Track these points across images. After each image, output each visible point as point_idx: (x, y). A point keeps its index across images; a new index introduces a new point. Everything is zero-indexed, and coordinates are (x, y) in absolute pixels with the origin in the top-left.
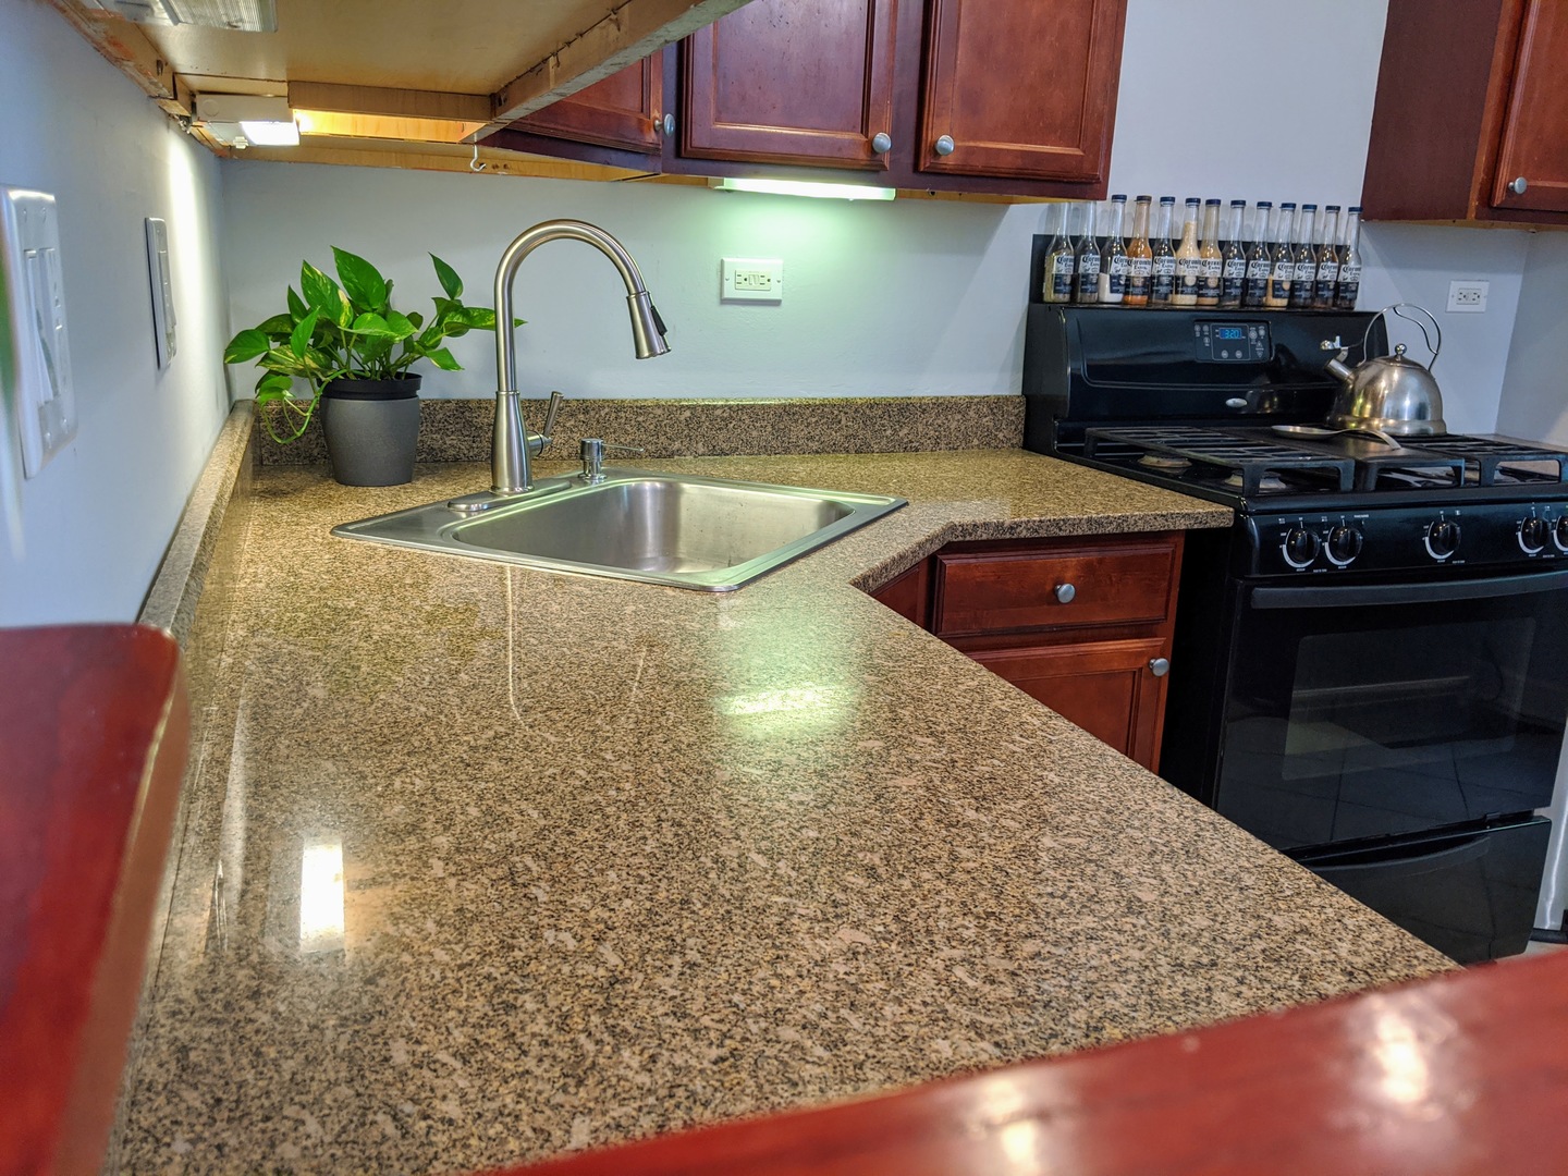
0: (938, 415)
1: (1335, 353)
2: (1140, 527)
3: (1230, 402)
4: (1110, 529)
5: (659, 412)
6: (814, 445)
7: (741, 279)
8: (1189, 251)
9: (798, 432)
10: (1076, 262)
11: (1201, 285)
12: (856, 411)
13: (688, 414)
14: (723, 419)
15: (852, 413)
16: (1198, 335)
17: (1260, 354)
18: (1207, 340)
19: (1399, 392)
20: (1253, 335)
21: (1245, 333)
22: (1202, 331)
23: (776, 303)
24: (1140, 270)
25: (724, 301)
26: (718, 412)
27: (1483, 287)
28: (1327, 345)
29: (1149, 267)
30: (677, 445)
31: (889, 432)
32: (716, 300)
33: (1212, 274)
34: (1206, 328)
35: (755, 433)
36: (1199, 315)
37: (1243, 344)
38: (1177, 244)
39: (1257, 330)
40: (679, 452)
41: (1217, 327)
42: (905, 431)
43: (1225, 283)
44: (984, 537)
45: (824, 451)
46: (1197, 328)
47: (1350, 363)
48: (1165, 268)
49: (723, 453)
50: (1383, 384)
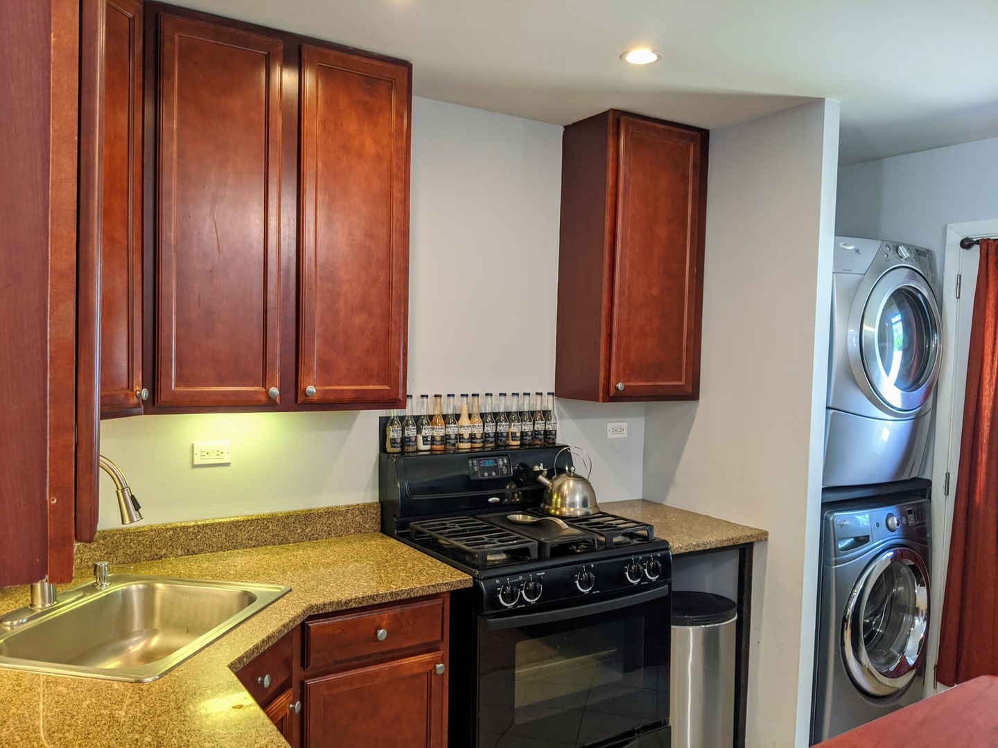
0: (329, 518)
1: (541, 472)
2: (421, 593)
3: (490, 500)
4: (403, 597)
5: (152, 533)
6: (253, 543)
7: (205, 454)
8: (464, 420)
9: (242, 536)
10: (403, 431)
11: (472, 438)
12: (278, 521)
13: (171, 532)
14: (193, 533)
15: (275, 522)
16: (471, 465)
17: (505, 473)
18: (476, 468)
19: (573, 492)
20: (501, 463)
21: (496, 461)
22: (473, 463)
23: (227, 464)
24: (439, 432)
25: (194, 466)
26: (191, 530)
27: (625, 425)
28: (537, 468)
29: (443, 431)
30: (164, 551)
31: (299, 531)
32: (189, 466)
33: (478, 431)
34: (475, 461)
35: (214, 540)
36: (472, 454)
37: (496, 468)
38: (458, 417)
39: (503, 460)
40: (165, 556)
41: (481, 460)
42: (309, 529)
43: (485, 436)
44: (330, 610)
45: (259, 545)
46: (470, 462)
47: (549, 477)
48: (452, 430)
49: (194, 553)
50: (565, 488)
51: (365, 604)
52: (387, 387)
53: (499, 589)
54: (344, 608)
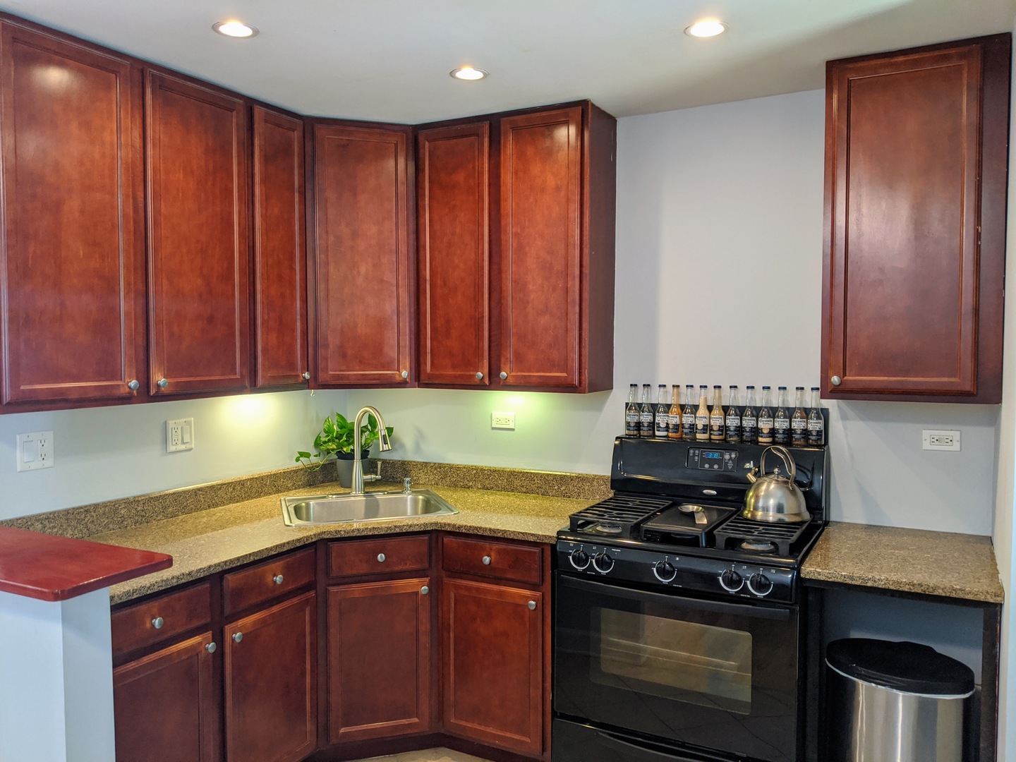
0: (579, 482)
1: (750, 470)
3: (705, 491)
4: (499, 535)
5: (465, 470)
6: (524, 490)
7: (499, 420)
8: (702, 412)
9: (517, 483)
11: (707, 428)
12: (541, 477)
13: (475, 471)
14: (488, 475)
15: (539, 478)
16: (691, 455)
17: (730, 468)
18: (696, 458)
19: (767, 496)
20: (727, 457)
21: (722, 455)
22: (694, 453)
23: (513, 430)
24: (673, 419)
25: (493, 428)
26: (486, 472)
27: (956, 435)
28: (747, 466)
30: (471, 483)
31: (556, 488)
32: (490, 428)
33: (717, 422)
34: (697, 452)
35: (500, 482)
37: (720, 461)
38: (696, 407)
39: (730, 455)
40: (471, 487)
41: (704, 452)
42: (564, 488)
43: (724, 429)
45: (528, 492)
46: (691, 451)
47: (757, 474)
48: (687, 419)
49: (487, 489)
51: (471, 532)
52: (565, 375)
53: (571, 551)
54: (458, 531)
